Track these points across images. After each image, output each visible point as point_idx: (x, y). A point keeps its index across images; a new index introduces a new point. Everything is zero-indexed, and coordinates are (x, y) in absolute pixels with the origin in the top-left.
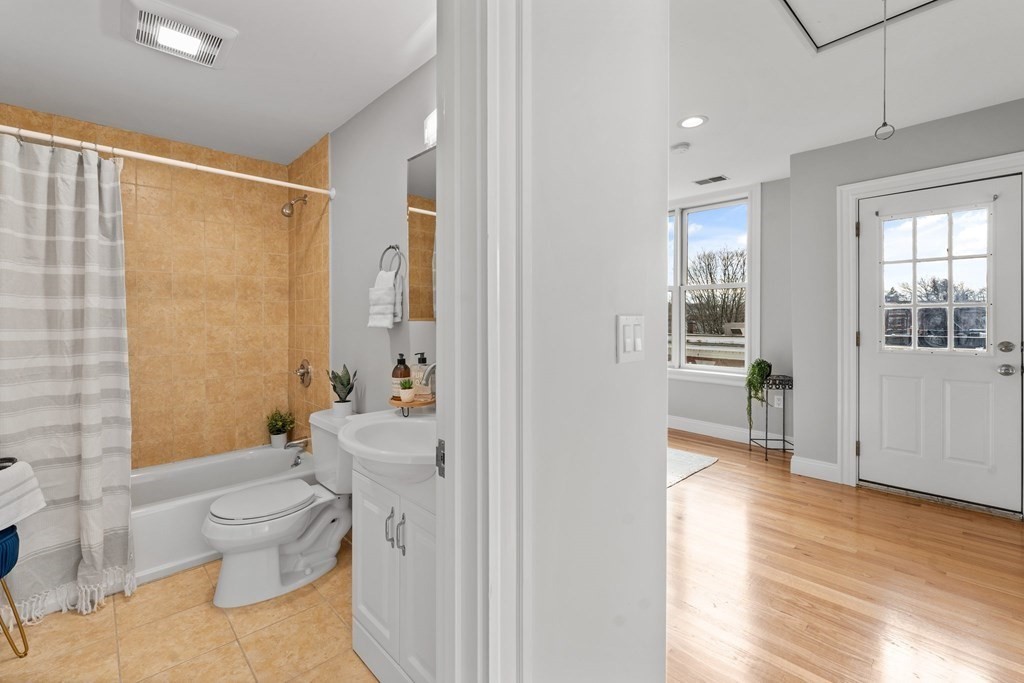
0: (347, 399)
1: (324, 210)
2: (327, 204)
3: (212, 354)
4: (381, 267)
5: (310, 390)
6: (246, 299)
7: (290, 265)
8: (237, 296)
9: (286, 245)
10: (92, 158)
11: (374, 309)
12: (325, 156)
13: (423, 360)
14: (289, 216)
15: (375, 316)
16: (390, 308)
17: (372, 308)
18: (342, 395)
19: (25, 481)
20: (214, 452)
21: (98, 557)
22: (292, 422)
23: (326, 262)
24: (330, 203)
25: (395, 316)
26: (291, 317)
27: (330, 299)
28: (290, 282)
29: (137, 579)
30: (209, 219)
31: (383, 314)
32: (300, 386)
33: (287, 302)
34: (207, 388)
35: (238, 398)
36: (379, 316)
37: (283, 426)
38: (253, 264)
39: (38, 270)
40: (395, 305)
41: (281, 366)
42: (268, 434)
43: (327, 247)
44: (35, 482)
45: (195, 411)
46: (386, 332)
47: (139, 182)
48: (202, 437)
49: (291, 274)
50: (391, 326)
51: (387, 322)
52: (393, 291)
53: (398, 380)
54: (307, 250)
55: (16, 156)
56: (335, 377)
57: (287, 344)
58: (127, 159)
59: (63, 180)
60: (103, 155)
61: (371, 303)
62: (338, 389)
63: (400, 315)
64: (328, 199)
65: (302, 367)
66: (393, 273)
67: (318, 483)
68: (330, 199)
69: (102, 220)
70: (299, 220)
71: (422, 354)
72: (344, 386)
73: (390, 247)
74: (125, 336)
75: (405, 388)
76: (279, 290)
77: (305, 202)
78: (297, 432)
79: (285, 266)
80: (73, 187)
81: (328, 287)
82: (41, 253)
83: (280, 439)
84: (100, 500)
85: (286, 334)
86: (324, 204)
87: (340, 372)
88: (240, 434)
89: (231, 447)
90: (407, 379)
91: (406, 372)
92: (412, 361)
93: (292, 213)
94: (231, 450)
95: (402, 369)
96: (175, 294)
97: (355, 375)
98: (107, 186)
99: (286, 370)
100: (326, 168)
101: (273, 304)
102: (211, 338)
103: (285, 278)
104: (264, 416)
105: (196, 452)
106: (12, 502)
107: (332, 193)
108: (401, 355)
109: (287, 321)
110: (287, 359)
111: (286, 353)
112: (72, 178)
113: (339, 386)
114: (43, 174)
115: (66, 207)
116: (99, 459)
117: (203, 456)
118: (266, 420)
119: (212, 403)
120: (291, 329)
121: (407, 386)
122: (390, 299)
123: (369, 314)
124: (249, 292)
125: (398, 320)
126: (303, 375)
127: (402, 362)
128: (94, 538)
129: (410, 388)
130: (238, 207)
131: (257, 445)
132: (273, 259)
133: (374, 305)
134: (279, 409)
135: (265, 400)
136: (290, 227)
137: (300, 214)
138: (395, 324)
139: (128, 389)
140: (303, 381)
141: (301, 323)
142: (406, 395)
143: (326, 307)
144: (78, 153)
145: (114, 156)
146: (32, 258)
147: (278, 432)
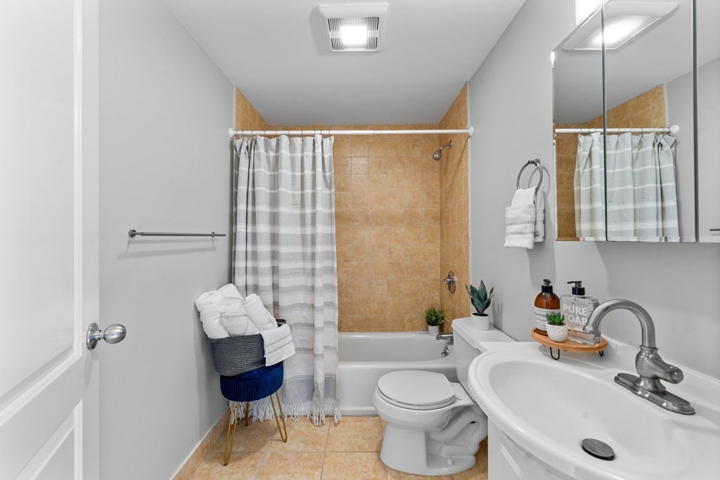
0: (485, 312)
1: (464, 147)
2: (467, 141)
3: (392, 263)
4: (518, 184)
5: (455, 296)
6: (412, 225)
7: (441, 198)
8: (406, 223)
9: (438, 184)
10: (319, 138)
11: (510, 229)
12: (465, 102)
13: (579, 291)
14: (438, 159)
15: (512, 236)
16: (530, 227)
17: (508, 227)
18: (480, 309)
19: (285, 337)
20: (393, 330)
21: (321, 391)
22: (443, 318)
23: (466, 191)
24: (469, 140)
25: (536, 235)
26: (442, 238)
27: (470, 223)
28: (441, 212)
29: (342, 411)
30: (389, 172)
31: (522, 233)
32: (448, 292)
33: (439, 226)
34: (388, 286)
35: (407, 295)
36: (518, 236)
37: (437, 320)
38: (416, 200)
39: (297, 212)
40: (535, 223)
41: (435, 274)
42: (426, 324)
43: (466, 178)
44: (290, 338)
45: (382, 300)
46: (526, 253)
47: (353, 155)
48: (385, 318)
49: (441, 204)
50: (530, 246)
51: (527, 242)
52: (534, 209)
53: (545, 311)
54: (452, 184)
55: (288, 147)
56: (473, 291)
57: (439, 257)
58: (336, 136)
59: (307, 156)
60: (325, 136)
61: (507, 222)
62: (475, 303)
63: (542, 235)
64: (468, 136)
65: (449, 277)
66: (533, 189)
67: (459, 382)
68: (469, 137)
69: (324, 177)
70: (447, 162)
71: (579, 283)
72: (482, 301)
73: (529, 163)
74: (335, 251)
75: (553, 323)
76: (433, 218)
77: (450, 146)
78: (446, 327)
79: (438, 200)
80: (311, 160)
81: (468, 212)
82: (299, 201)
83: (434, 330)
84: (322, 355)
85: (438, 250)
86: (464, 143)
87: (478, 287)
88: (409, 321)
89: (403, 329)
90: (556, 311)
91: (555, 303)
92: (562, 289)
93: (441, 156)
94: (403, 331)
95: (547, 297)
96: (371, 223)
97: (492, 291)
98: (326, 156)
99: (438, 277)
100: (466, 111)
101: (429, 228)
102: (391, 252)
103: (437, 208)
104: (424, 310)
105: (382, 328)
106: (279, 348)
107: (471, 130)
108: (547, 281)
109: (439, 241)
110: (439, 269)
111: (438, 265)
112: (310, 154)
113: (476, 300)
114: (298, 155)
115: (308, 172)
116: (322, 329)
117: (386, 331)
118: (424, 313)
119: (391, 296)
120: (442, 246)
121: (556, 321)
122: (529, 217)
123: (506, 234)
124: (413, 220)
125: (540, 239)
126: (449, 283)
127: (547, 289)
128: (320, 380)
129: (561, 324)
130: (406, 161)
131: (419, 330)
132: (429, 195)
133: (511, 224)
134: (434, 306)
135: (424, 299)
136: (441, 169)
137: (447, 158)
138: (535, 244)
139: (336, 285)
140: (450, 288)
141: (448, 242)
142: (555, 332)
143: (467, 229)
144: (313, 138)
145: (330, 135)
146: (295, 204)
147: (433, 323)
